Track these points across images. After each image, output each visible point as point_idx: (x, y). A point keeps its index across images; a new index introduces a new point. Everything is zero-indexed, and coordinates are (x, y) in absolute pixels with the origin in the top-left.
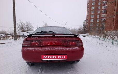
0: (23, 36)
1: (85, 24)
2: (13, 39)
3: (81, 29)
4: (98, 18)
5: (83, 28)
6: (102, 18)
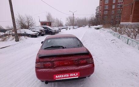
0: (25, 34)
1: (97, 12)
2: (14, 40)
3: (93, 19)
4: (114, 4)
5: (95, 18)
6: (119, 3)
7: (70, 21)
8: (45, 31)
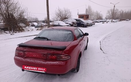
7: (111, 14)
8: (77, 23)
